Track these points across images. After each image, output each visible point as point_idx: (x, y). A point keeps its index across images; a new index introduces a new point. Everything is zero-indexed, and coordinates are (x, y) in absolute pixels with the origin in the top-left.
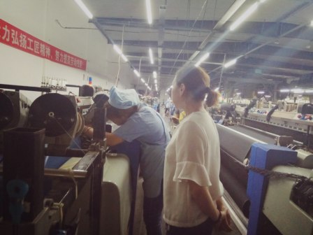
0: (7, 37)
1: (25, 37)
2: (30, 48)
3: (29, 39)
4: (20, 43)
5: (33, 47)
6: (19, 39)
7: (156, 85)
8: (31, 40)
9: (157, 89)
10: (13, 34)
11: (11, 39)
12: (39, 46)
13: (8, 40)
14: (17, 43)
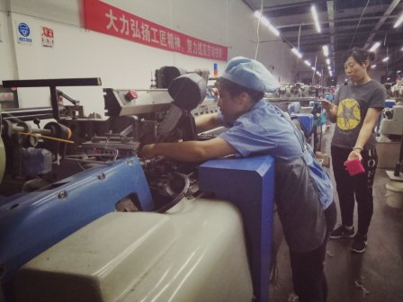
0: (126, 30)
1: (147, 26)
2: (155, 41)
3: (152, 29)
4: (142, 36)
5: (158, 38)
6: (141, 30)
8: (155, 30)
10: (132, 25)
11: (131, 32)
12: (166, 37)
13: (127, 33)
14: (139, 36)
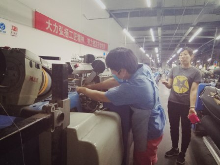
0: (56, 31)
1: (68, 30)
2: (71, 37)
3: (70, 31)
4: (64, 34)
5: (73, 36)
6: (64, 31)
7: (158, 59)
9: (159, 61)
10: (60, 29)
11: (59, 32)
12: (77, 36)
13: (57, 32)
14: (63, 34)
